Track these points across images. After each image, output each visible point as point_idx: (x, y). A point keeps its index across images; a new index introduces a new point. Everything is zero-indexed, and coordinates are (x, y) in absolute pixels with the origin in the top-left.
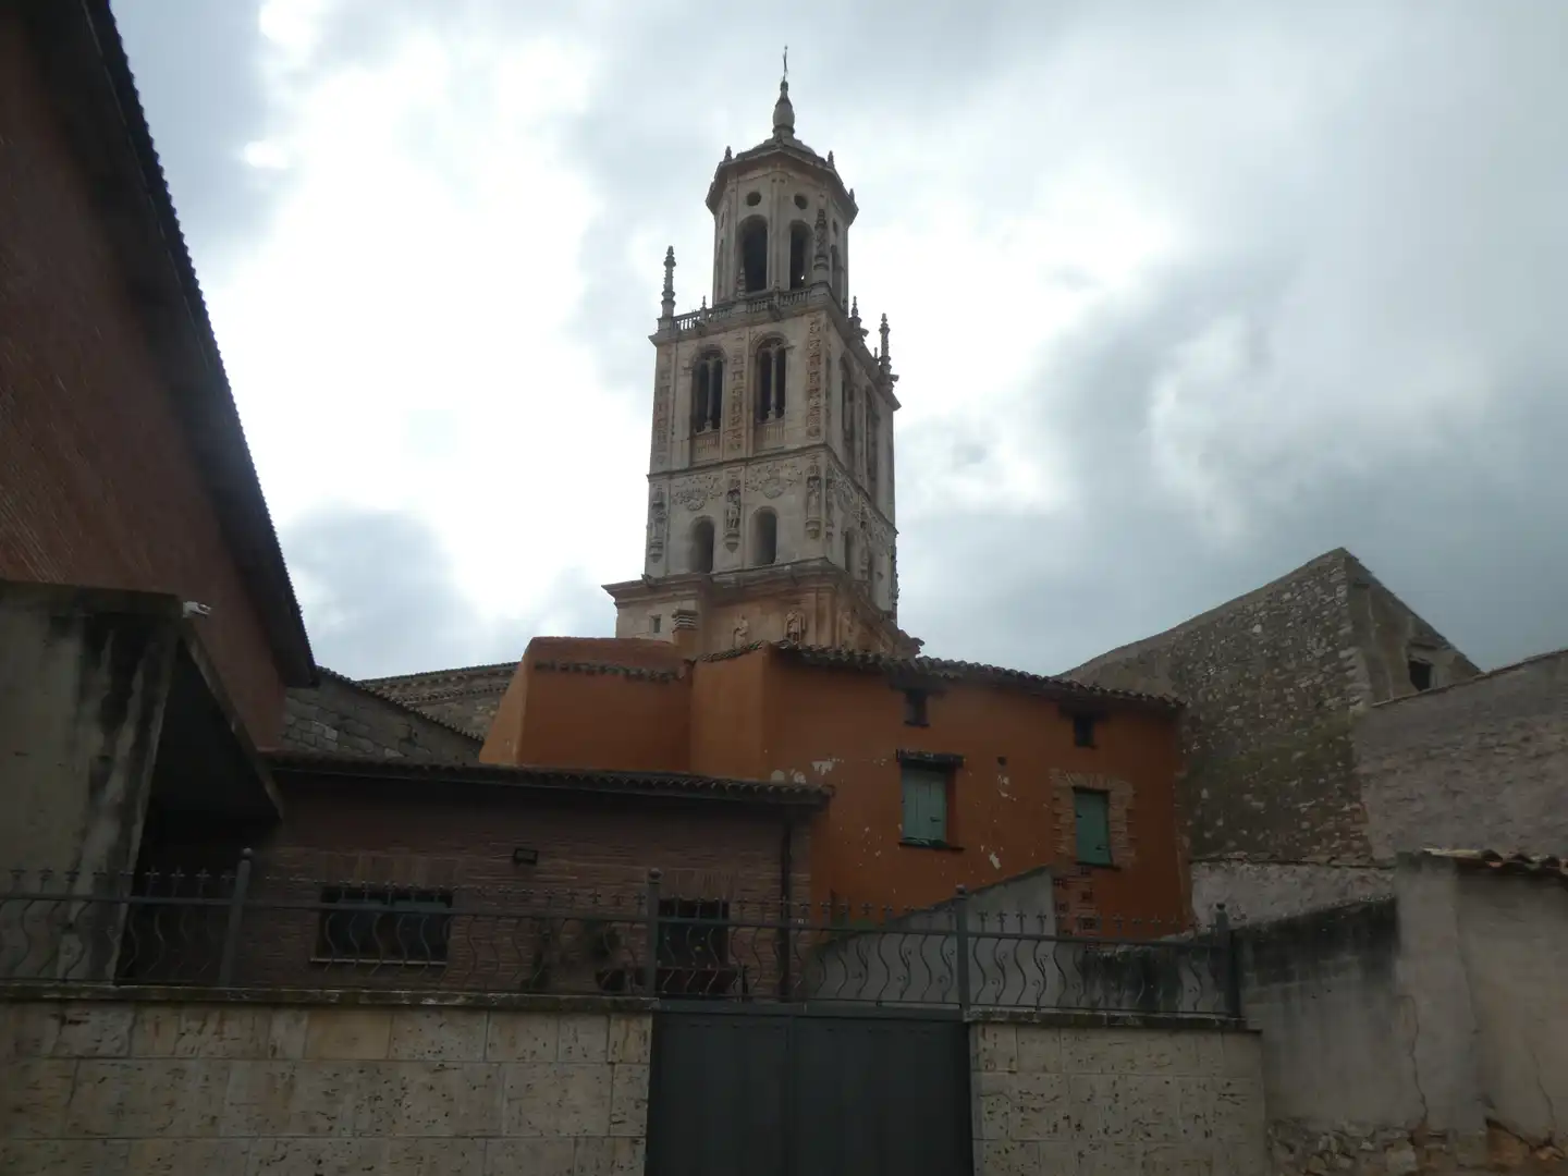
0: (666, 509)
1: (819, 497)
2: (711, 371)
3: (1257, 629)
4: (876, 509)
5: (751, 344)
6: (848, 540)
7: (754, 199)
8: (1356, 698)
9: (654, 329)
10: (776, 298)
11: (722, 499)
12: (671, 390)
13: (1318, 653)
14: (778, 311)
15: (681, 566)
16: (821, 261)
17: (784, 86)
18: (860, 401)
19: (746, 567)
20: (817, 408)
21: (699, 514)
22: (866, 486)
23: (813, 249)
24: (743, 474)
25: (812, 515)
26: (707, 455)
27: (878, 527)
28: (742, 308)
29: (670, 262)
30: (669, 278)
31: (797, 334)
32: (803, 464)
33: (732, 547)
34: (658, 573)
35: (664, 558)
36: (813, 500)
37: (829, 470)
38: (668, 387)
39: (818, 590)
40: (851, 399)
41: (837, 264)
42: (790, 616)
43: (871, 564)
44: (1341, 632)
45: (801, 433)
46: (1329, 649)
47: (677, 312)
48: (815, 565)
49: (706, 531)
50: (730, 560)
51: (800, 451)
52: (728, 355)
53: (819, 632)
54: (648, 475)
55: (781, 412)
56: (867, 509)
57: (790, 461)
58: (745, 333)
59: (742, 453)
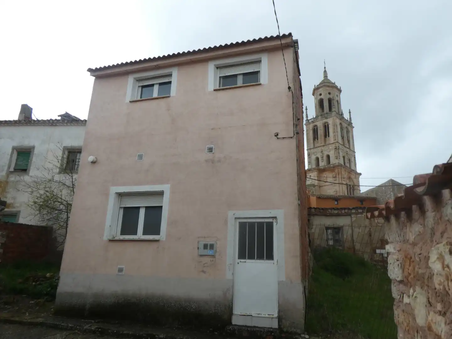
0: (310, 156)
1: (337, 152)
2: (316, 129)
4: (350, 150)
5: (322, 124)
6: (344, 157)
7: (321, 95)
9: (305, 122)
10: (326, 114)
11: (320, 153)
14: (327, 117)
15: (314, 166)
16: (334, 107)
17: (325, 68)
18: (345, 131)
19: (326, 165)
20: (335, 135)
21: (316, 156)
22: (347, 146)
23: (333, 102)
24: (323, 148)
25: (336, 155)
26: (317, 145)
27: (351, 153)
28: (320, 117)
29: (306, 109)
30: (307, 112)
31: (331, 121)
32: (334, 145)
33: (323, 161)
34: (310, 167)
35: (311, 165)
36: (336, 152)
37: (338, 146)
38: (308, 133)
39: (338, 169)
40: (343, 130)
41: (338, 103)
42: (333, 174)
43: (349, 160)
45: (333, 140)
47: (309, 118)
48: (337, 164)
49: (317, 159)
50: (322, 164)
51: (333, 143)
52: (318, 126)
53: (339, 176)
54: (307, 150)
55: (329, 136)
56: (348, 150)
57: (331, 145)
58: (321, 122)
59: (322, 145)
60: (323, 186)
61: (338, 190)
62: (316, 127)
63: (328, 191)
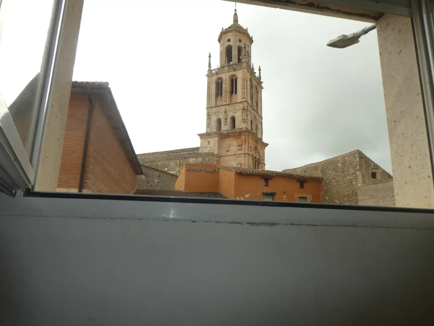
0: (210, 116)
1: (245, 113)
2: (220, 82)
3: (340, 164)
4: (258, 114)
5: (229, 77)
6: (252, 122)
7: (229, 40)
8: (359, 183)
9: (207, 73)
10: (234, 66)
11: (223, 113)
12: (211, 88)
13: (352, 172)
14: (235, 69)
15: (214, 130)
16: (245, 56)
17: (236, 10)
18: (254, 89)
19: (229, 130)
20: (244, 92)
21: (218, 117)
22: (256, 109)
23: (243, 53)
24: (227, 108)
25: (243, 118)
26: (219, 103)
27: (258, 118)
28: (226, 68)
29: (210, 57)
30: (210, 60)
31: (240, 74)
32: (241, 105)
33: (226, 125)
34: (209, 131)
35: (210, 127)
36: (244, 114)
37: (247, 107)
38: (210, 87)
39: (245, 136)
40: (252, 88)
41: (249, 55)
42: (239, 141)
43: (257, 127)
44: (357, 168)
45: (240, 98)
46: (354, 171)
47: (212, 69)
48: (244, 129)
49: (219, 121)
50: (225, 128)
51: (240, 102)
52: (224, 79)
53: (245, 145)
54: (206, 108)
55: (236, 93)
56: (256, 114)
57: (238, 105)
58: (227, 74)
59: (227, 103)
60: (223, 156)
61: (243, 162)
63: (231, 163)
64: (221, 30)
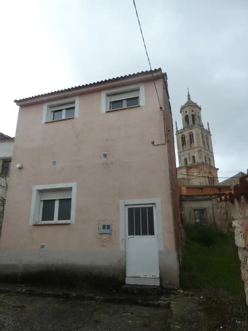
0: (180, 157)
1: (200, 153)
2: (183, 137)
4: (210, 152)
5: (188, 134)
6: (205, 157)
7: (186, 112)
10: (191, 126)
11: (187, 155)
12: (179, 141)
14: (191, 128)
15: (184, 165)
16: (196, 121)
17: (188, 92)
18: (205, 137)
19: (192, 163)
20: (198, 141)
21: (185, 157)
22: (207, 149)
23: (195, 117)
24: (189, 151)
25: (199, 156)
26: (185, 149)
27: (210, 154)
28: (186, 128)
29: (176, 123)
31: (194, 131)
32: (197, 149)
33: (190, 161)
34: (181, 166)
35: (181, 164)
37: (201, 149)
39: (201, 166)
40: (203, 137)
41: (199, 117)
42: (198, 170)
43: (209, 159)
45: (197, 145)
47: (178, 130)
48: (201, 162)
49: (186, 159)
50: (190, 163)
51: (196, 147)
52: (185, 135)
53: (202, 171)
54: (178, 153)
55: (193, 142)
56: (208, 152)
57: (195, 149)
58: (187, 132)
59: (189, 149)
60: (190, 179)
61: (202, 182)
62: (183, 136)
63: (195, 183)
64: (181, 107)
